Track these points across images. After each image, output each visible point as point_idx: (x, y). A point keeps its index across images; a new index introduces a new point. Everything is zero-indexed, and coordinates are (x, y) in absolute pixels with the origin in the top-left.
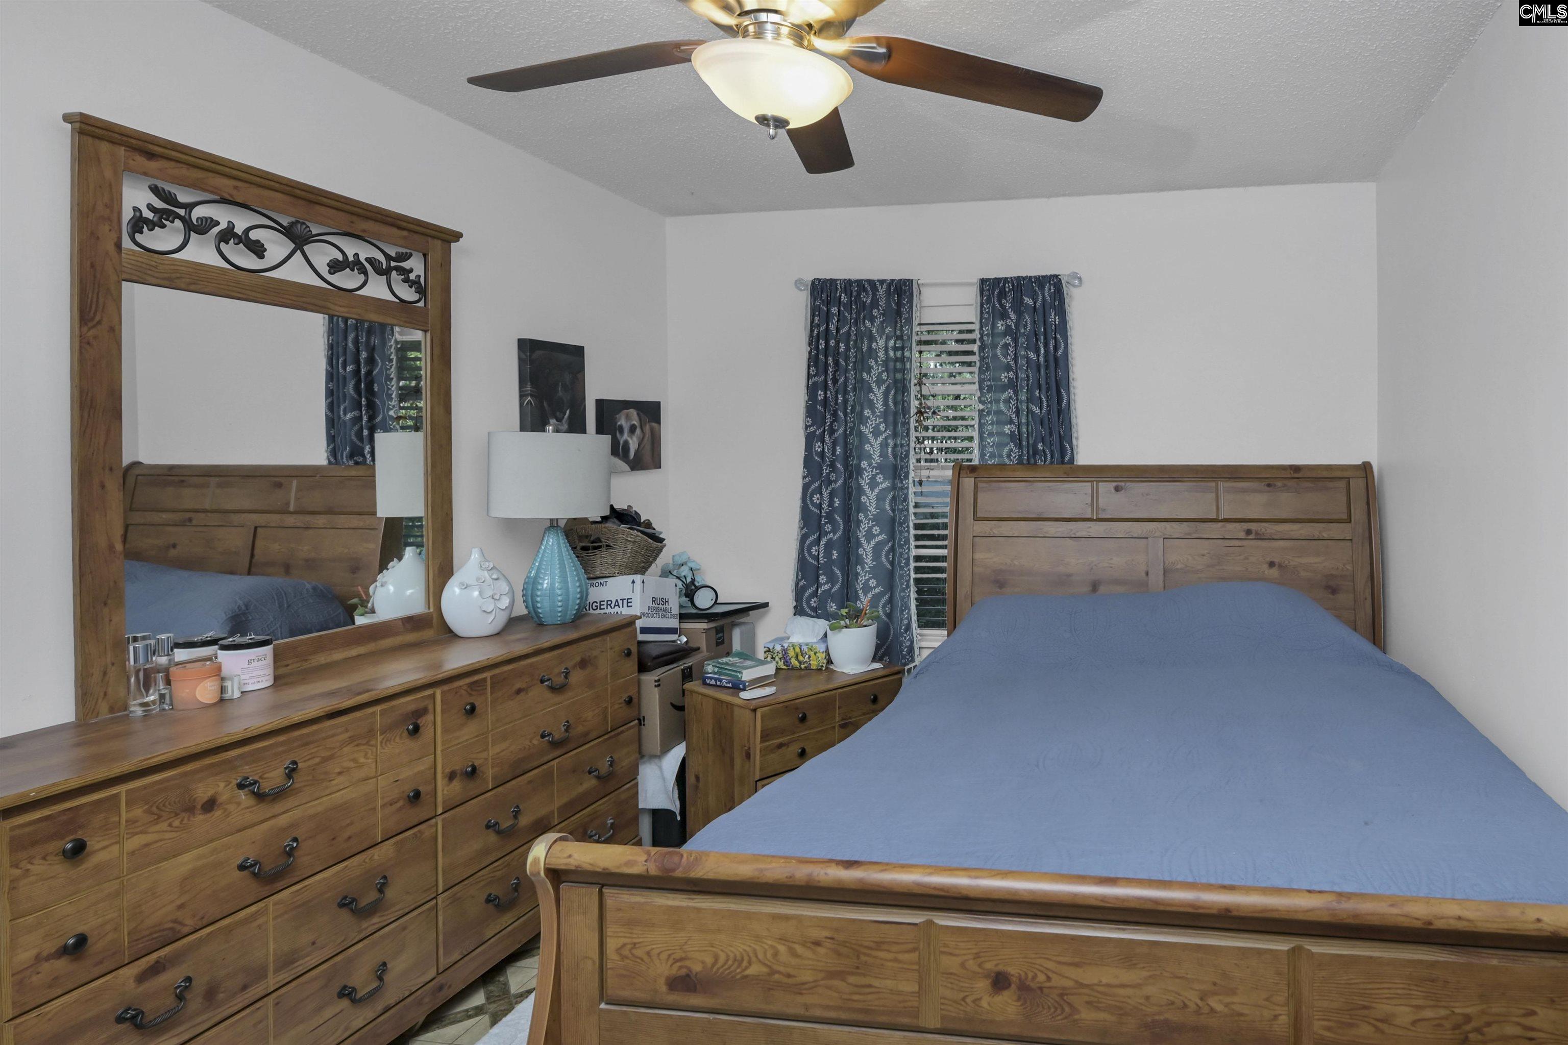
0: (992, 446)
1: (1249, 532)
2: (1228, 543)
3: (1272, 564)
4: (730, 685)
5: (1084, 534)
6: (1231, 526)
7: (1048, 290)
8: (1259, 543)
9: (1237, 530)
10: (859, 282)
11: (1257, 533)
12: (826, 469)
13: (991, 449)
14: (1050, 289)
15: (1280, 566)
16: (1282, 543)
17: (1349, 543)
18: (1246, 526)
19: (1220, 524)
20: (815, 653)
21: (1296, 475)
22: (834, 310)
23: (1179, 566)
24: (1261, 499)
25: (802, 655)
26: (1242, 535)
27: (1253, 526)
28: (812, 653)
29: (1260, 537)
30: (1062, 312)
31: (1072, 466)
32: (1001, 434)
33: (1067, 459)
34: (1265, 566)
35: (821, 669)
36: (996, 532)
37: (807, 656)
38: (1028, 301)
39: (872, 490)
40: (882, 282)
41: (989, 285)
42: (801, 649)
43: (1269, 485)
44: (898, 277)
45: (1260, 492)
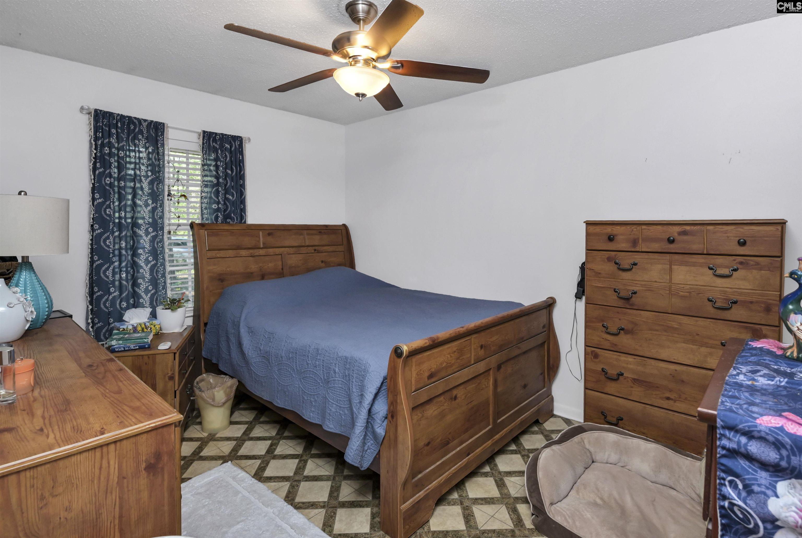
0: (207, 214)
1: (315, 250)
2: (308, 255)
3: (322, 262)
4: (138, 347)
5: (257, 254)
6: (310, 248)
7: (237, 143)
8: (318, 254)
9: (311, 249)
10: (130, 118)
11: (318, 251)
12: (112, 225)
13: (206, 216)
14: (238, 143)
15: (325, 262)
16: (325, 254)
17: (343, 252)
18: (314, 248)
19: (306, 247)
20: (154, 326)
21: (327, 229)
22: (114, 131)
23: (293, 265)
24: (317, 237)
25: (146, 328)
26: (313, 251)
27: (316, 248)
28: (152, 326)
29: (319, 252)
30: (242, 153)
31: (245, 224)
32: (210, 208)
33: (243, 221)
34: (320, 262)
35: (158, 334)
36: (218, 256)
37: (149, 328)
38: (227, 146)
39: (147, 236)
40: (145, 121)
41: (208, 134)
42: (145, 325)
43: (320, 232)
44: (155, 120)
45: (316, 234)
